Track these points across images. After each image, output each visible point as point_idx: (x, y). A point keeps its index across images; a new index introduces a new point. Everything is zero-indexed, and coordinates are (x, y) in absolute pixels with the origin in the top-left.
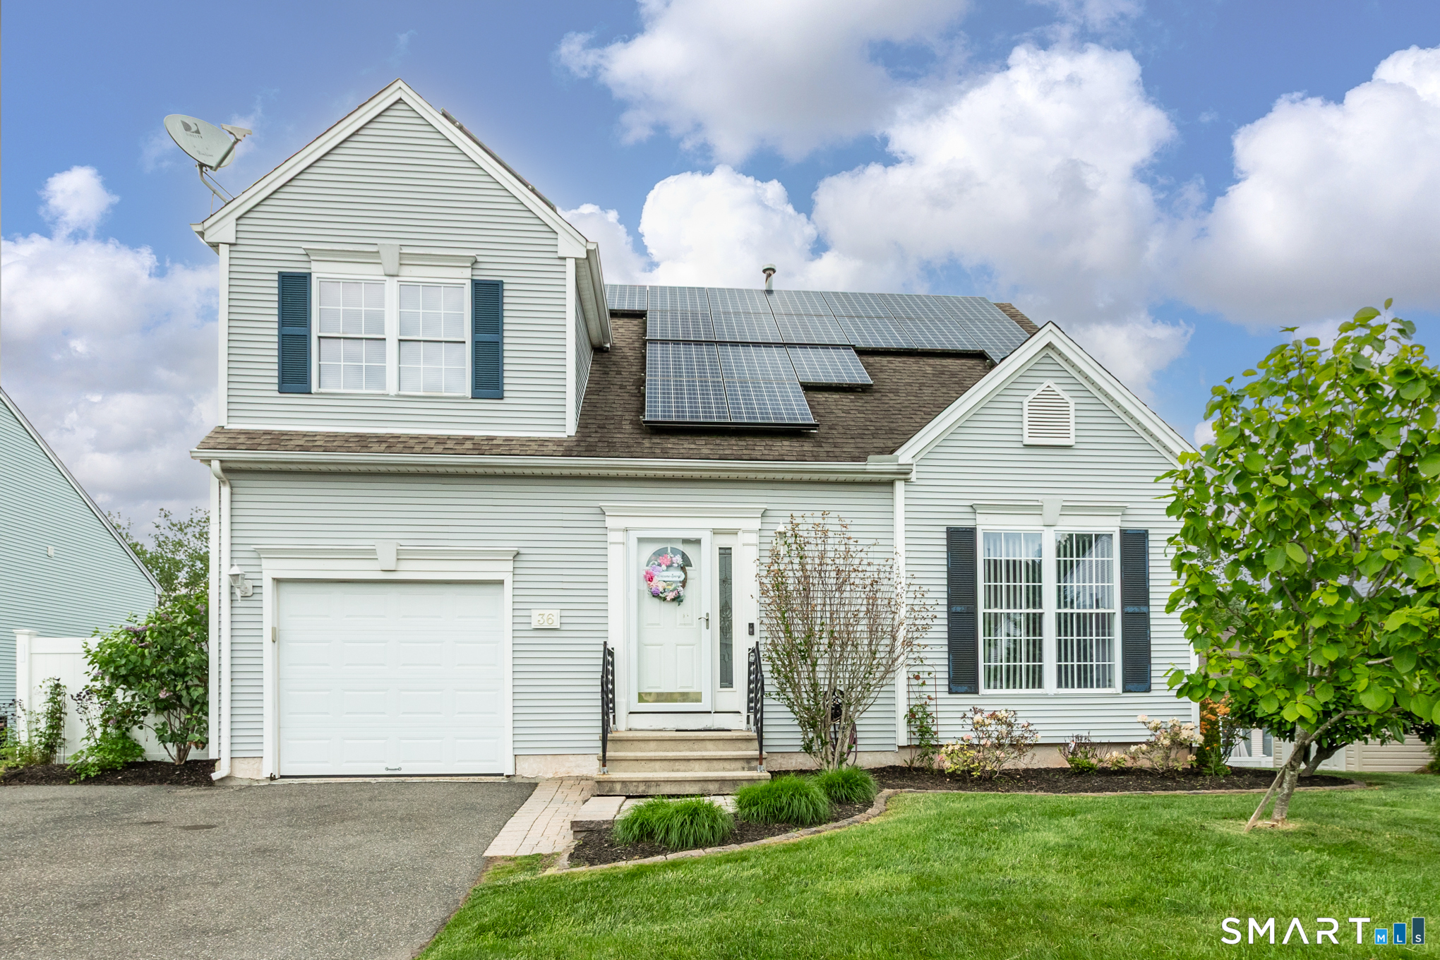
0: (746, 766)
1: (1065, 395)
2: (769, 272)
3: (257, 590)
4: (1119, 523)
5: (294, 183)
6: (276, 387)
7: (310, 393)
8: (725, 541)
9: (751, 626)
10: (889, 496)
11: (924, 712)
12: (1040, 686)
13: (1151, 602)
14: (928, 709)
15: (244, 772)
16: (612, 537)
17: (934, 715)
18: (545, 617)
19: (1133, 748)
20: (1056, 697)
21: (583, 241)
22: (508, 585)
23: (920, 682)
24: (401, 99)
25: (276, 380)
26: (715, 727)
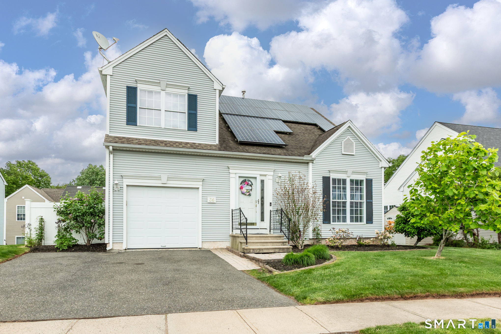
0: (283, 244)
1: (353, 141)
2: (244, 92)
3: (122, 189)
4: (365, 177)
5: (132, 58)
6: (126, 123)
7: (137, 126)
8: (263, 178)
9: (271, 203)
10: (307, 166)
11: (318, 229)
12: (346, 222)
13: (373, 199)
14: (319, 228)
15: (117, 247)
16: (232, 175)
17: (320, 230)
18: (212, 199)
19: (372, 239)
20: (350, 225)
21: (222, 85)
22: (200, 189)
23: (317, 220)
24: (166, 35)
25: (126, 121)
26: (260, 233)
